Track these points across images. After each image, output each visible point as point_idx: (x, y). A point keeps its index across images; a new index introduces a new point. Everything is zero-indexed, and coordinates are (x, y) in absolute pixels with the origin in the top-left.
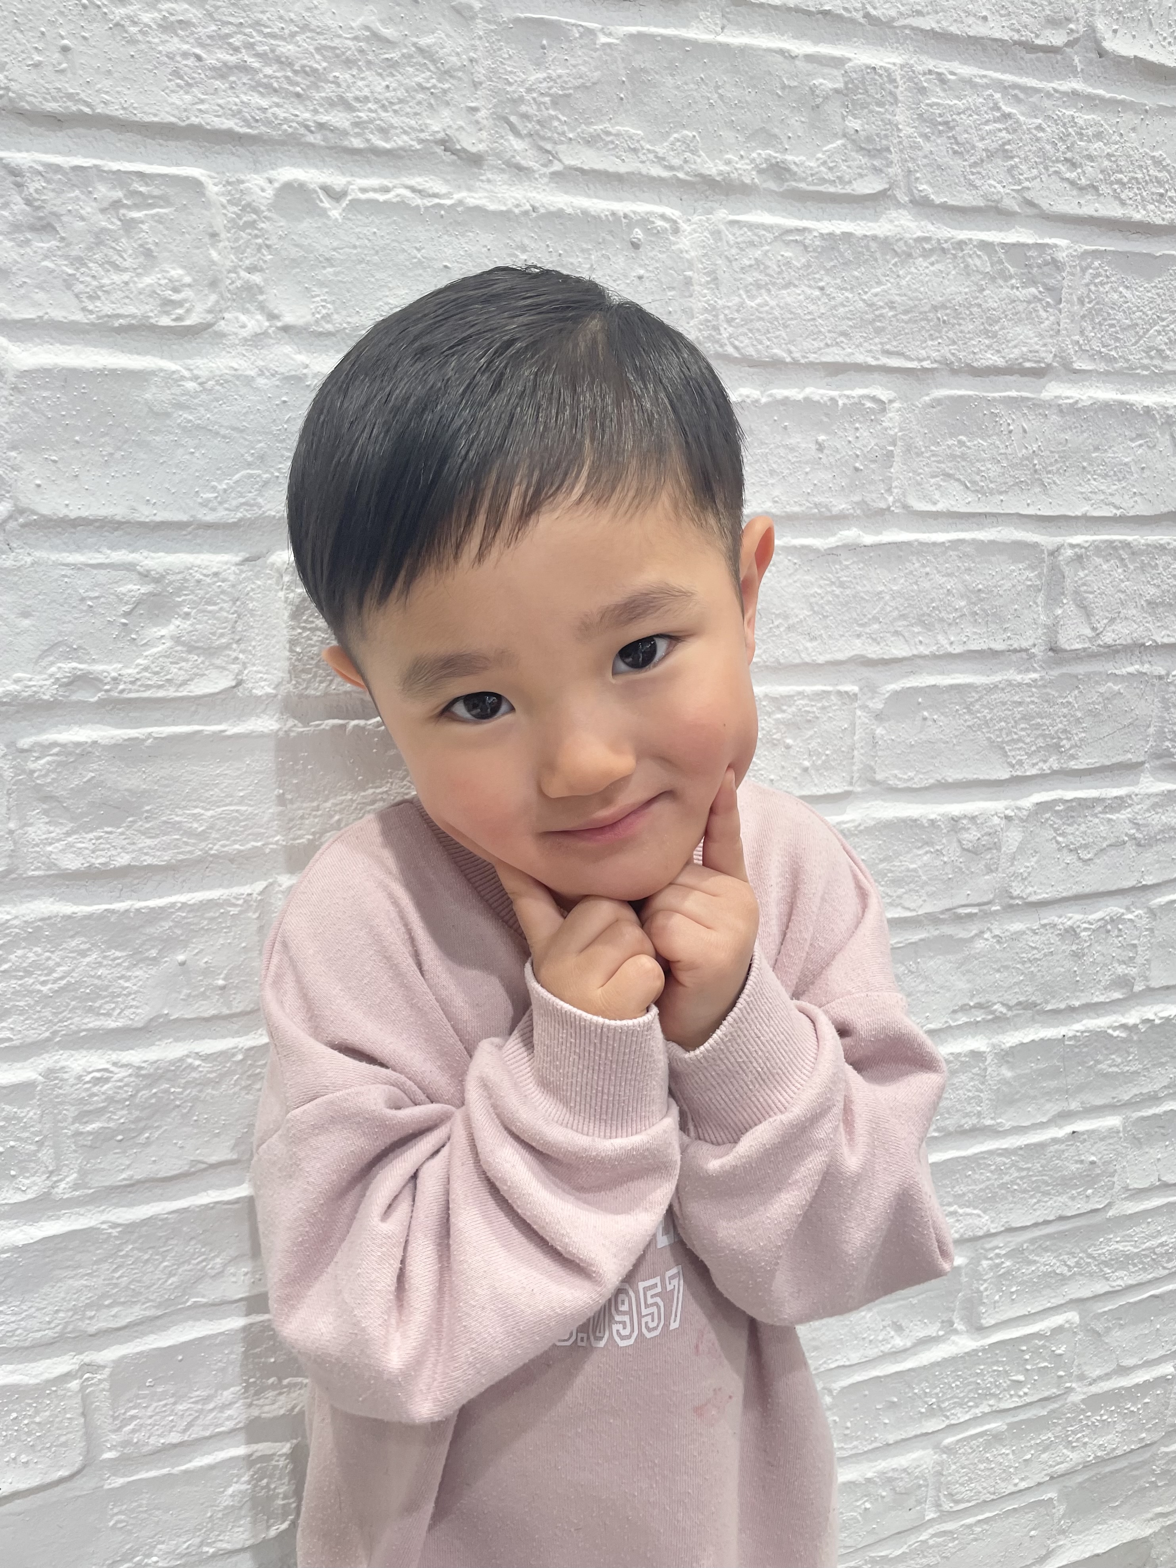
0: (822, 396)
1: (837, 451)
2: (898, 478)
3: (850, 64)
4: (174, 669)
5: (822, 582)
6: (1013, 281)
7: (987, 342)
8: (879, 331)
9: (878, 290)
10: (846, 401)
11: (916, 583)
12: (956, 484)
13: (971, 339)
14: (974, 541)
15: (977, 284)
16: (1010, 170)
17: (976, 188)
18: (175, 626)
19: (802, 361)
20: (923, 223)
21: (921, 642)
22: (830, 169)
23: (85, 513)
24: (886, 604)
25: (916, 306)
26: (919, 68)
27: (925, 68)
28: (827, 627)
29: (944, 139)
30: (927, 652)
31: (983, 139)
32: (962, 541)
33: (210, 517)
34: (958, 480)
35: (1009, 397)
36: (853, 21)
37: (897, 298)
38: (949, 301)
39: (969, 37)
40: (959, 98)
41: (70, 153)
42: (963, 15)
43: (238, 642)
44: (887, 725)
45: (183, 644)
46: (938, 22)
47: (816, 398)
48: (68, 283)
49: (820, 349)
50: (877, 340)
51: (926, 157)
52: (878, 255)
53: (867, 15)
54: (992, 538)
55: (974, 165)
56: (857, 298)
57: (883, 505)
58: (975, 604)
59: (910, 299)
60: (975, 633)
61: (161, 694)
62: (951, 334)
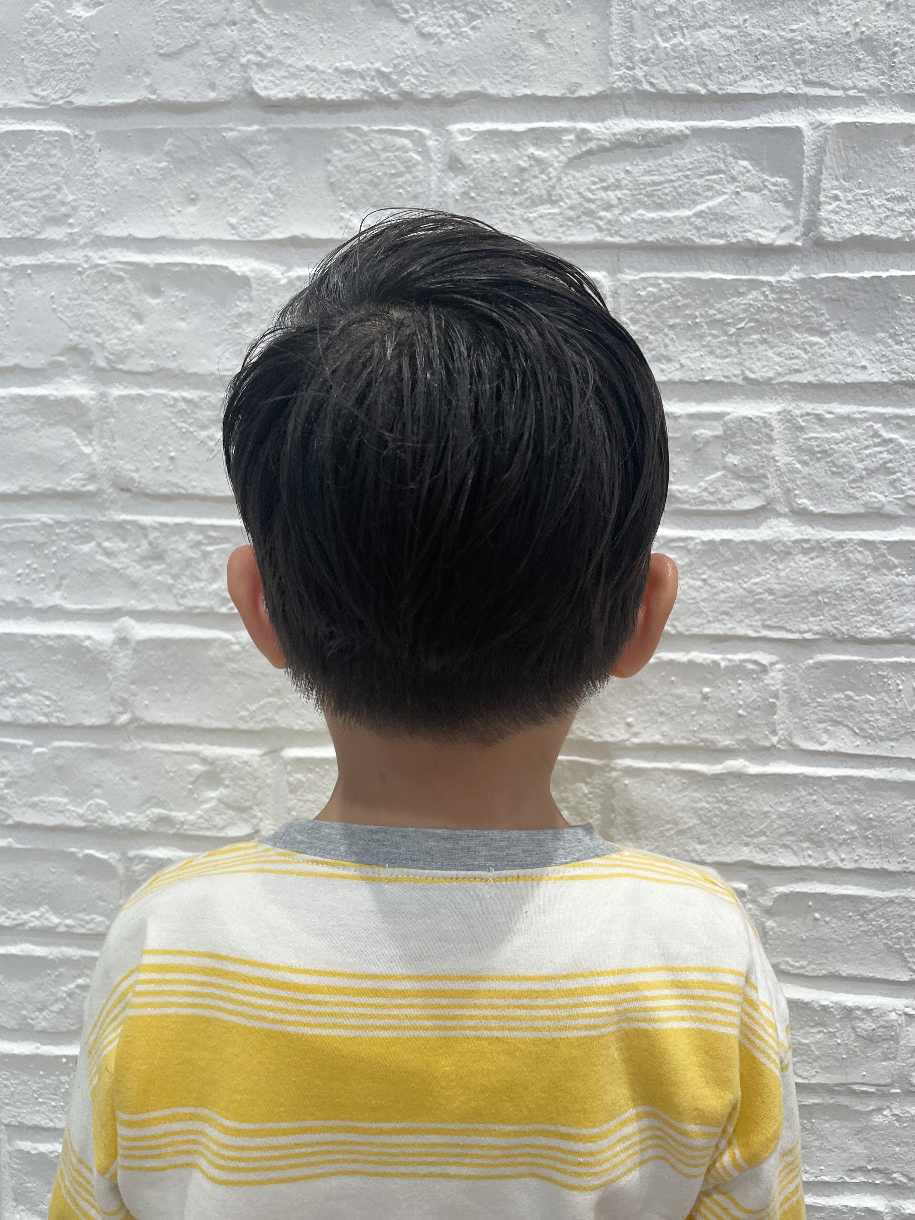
0: (705, 660)
1: (721, 700)
2: (783, 722)
3: (729, 417)
4: (218, 819)
5: (709, 799)
6: (899, 570)
7: (871, 618)
8: (758, 611)
9: (757, 580)
10: (728, 663)
11: (803, 807)
12: (845, 729)
13: (853, 616)
14: (862, 779)
15: (858, 573)
16: (893, 483)
17: (856, 498)
18: (221, 792)
19: (687, 633)
20: (802, 528)
21: (810, 856)
22: (712, 494)
23: (171, 721)
24: (773, 821)
25: (795, 592)
26: (798, 412)
27: (803, 411)
28: (715, 835)
29: (823, 463)
30: (816, 864)
31: (861, 460)
32: (851, 778)
33: (244, 727)
34: (847, 726)
35: (897, 663)
36: (733, 384)
37: (777, 587)
38: (830, 587)
39: (847, 384)
40: (837, 431)
41: (175, 515)
42: (841, 367)
43: (258, 805)
44: (778, 919)
45: (224, 804)
46: (816, 376)
47: (700, 660)
48: (170, 589)
49: (702, 624)
50: (757, 617)
51: (804, 478)
52: (757, 554)
53: (746, 379)
54: (882, 777)
55: (854, 481)
56: (737, 586)
57: (767, 744)
58: (867, 830)
59: (789, 586)
60: (867, 854)
61: (208, 833)
62: (833, 612)
